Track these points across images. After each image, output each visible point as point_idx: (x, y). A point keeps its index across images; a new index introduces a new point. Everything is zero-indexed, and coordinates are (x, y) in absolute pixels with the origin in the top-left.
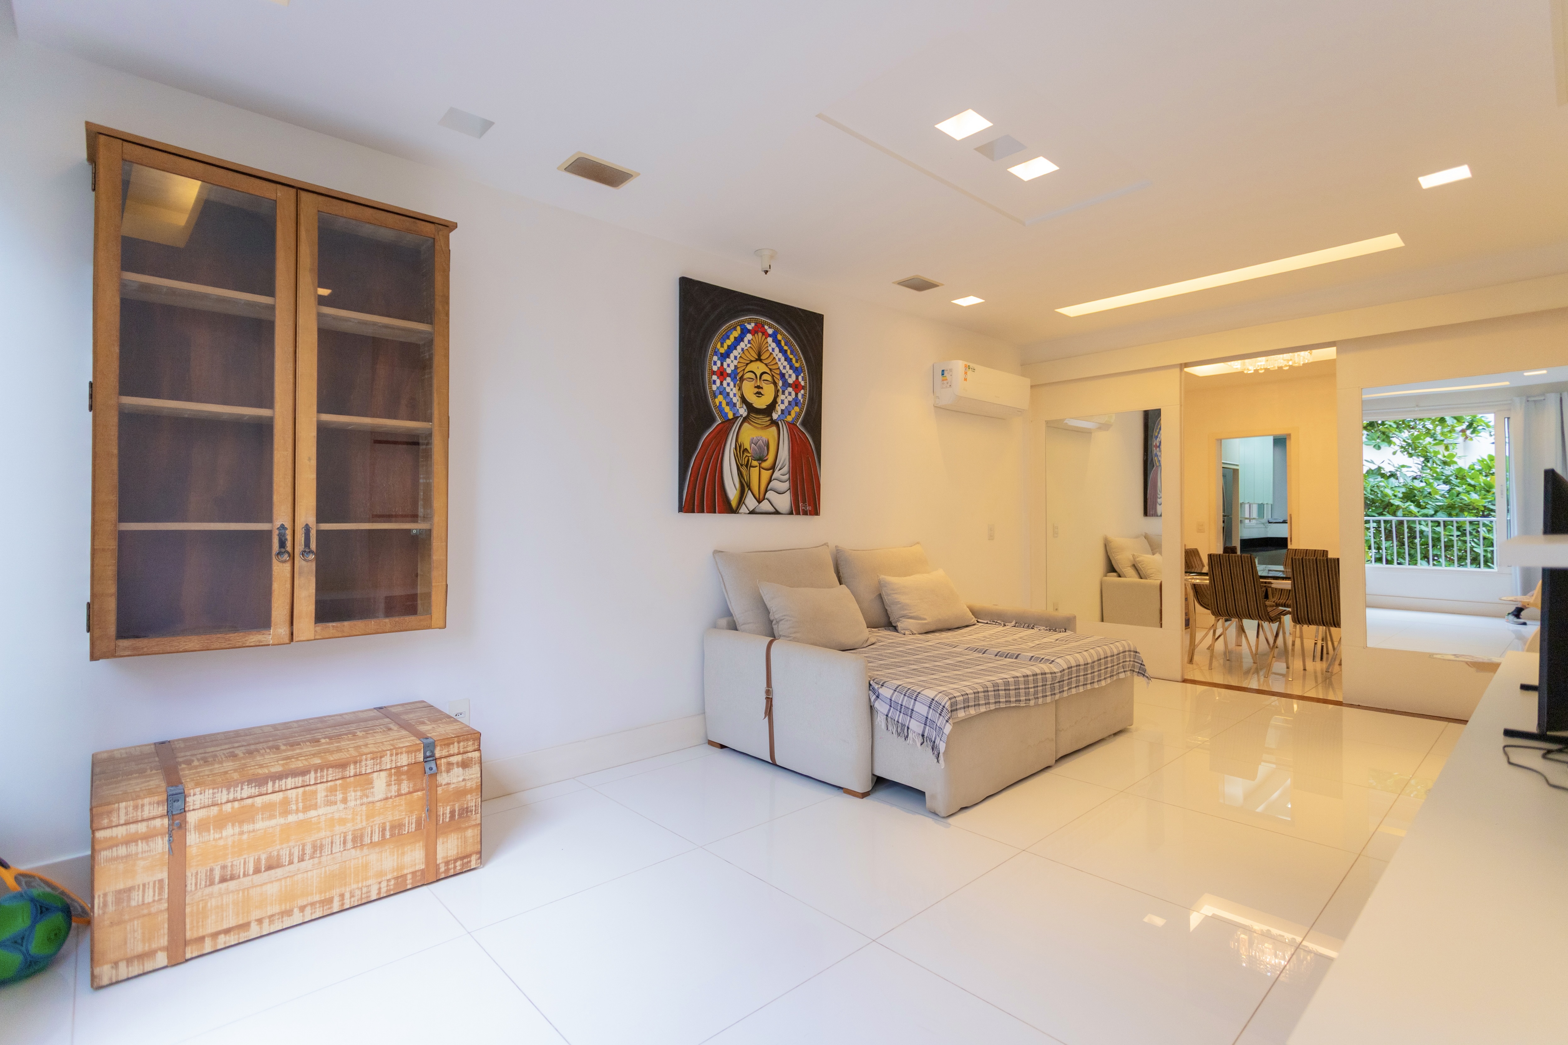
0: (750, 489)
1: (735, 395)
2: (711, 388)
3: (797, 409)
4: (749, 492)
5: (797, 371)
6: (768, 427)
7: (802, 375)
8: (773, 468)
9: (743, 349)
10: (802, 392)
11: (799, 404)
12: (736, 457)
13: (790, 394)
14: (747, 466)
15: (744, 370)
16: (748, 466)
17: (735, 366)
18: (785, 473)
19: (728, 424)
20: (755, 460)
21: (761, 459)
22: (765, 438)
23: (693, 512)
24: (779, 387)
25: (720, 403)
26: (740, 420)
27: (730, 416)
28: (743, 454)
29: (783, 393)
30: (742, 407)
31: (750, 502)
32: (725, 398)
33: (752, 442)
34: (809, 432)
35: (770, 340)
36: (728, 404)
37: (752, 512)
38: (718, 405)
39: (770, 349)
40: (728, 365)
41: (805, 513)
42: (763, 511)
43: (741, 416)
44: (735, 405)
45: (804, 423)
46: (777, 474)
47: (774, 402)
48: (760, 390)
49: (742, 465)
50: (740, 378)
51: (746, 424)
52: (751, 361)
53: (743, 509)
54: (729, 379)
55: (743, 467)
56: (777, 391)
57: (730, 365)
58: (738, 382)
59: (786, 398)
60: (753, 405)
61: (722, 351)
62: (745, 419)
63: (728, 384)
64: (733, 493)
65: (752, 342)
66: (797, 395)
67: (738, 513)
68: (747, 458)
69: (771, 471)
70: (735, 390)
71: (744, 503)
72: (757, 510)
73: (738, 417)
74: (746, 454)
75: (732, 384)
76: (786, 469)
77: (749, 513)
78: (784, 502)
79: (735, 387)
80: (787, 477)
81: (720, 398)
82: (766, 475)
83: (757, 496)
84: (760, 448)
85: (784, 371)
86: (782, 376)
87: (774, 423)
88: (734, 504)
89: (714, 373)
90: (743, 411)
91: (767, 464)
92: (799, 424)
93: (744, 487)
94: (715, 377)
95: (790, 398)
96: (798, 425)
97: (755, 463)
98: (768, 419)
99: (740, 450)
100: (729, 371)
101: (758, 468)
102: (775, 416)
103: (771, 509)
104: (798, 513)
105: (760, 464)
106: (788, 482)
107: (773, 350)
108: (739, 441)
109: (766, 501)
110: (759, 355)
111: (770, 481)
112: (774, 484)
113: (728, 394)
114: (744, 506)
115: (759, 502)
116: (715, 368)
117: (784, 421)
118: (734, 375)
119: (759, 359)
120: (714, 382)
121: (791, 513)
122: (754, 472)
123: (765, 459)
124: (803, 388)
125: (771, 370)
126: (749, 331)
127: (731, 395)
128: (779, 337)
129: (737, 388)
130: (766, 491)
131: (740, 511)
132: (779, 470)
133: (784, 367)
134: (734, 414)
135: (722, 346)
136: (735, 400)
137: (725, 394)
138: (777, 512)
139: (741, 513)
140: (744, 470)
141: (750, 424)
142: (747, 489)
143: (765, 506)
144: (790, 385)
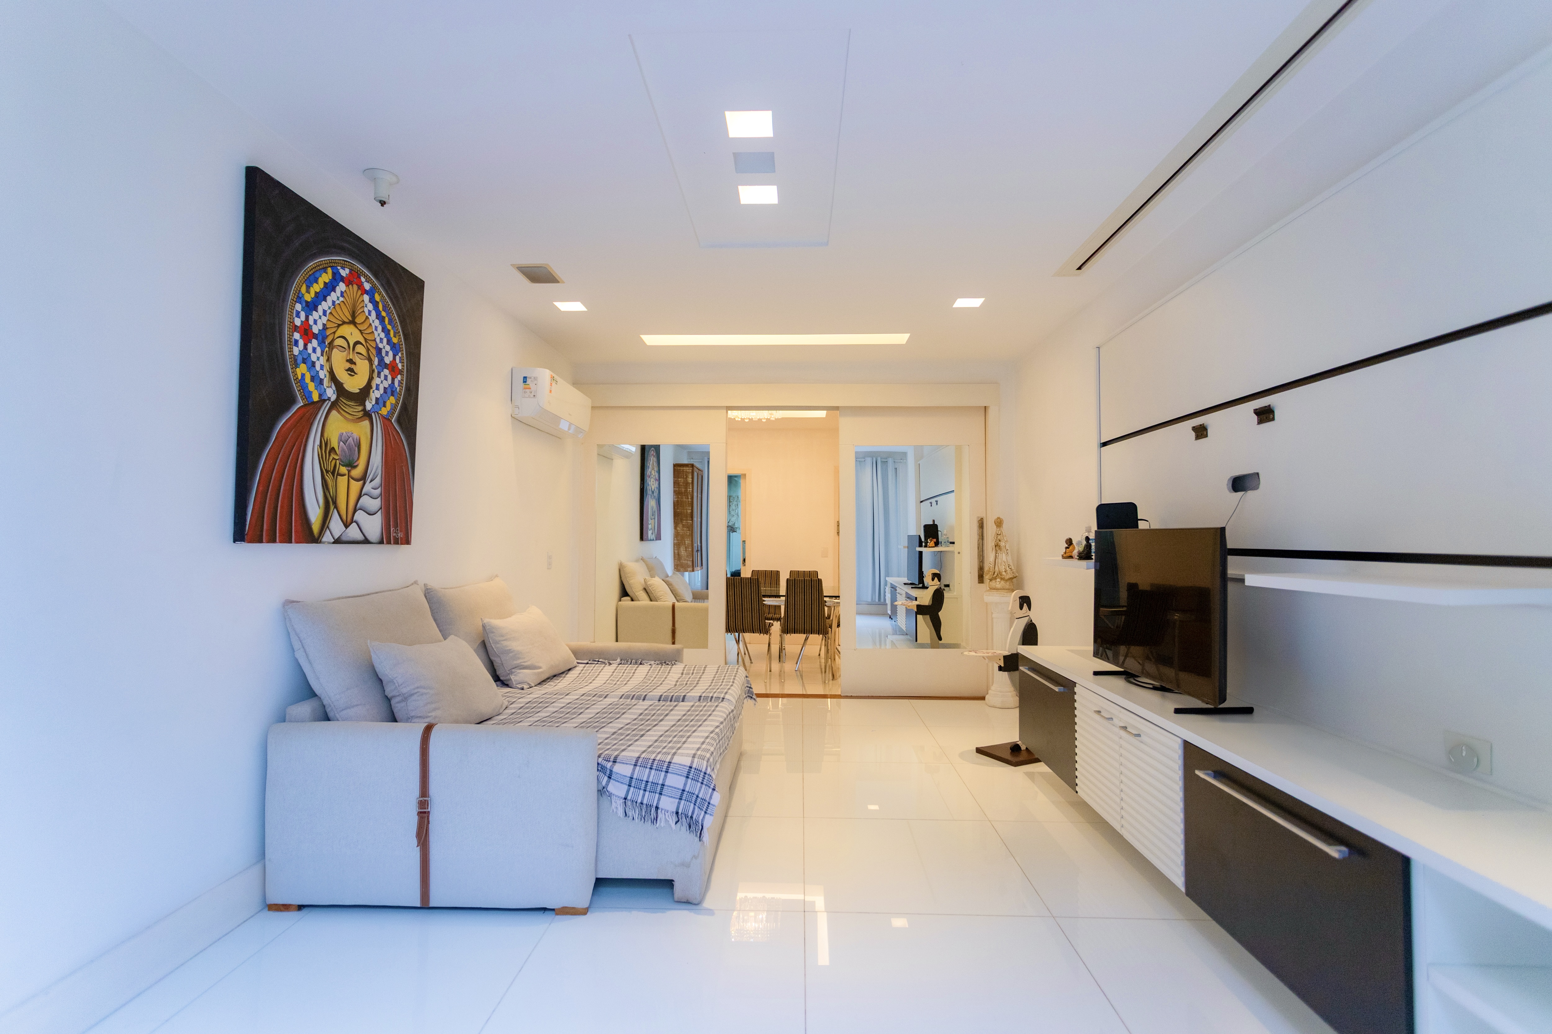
0: (336, 507)
1: (322, 367)
2: (291, 351)
3: (392, 400)
4: (335, 511)
5: (393, 347)
6: (360, 419)
7: (400, 354)
8: (363, 478)
9: (334, 302)
10: (399, 377)
11: (395, 394)
12: (321, 458)
13: (386, 378)
14: (333, 473)
15: (334, 333)
16: (335, 473)
17: (324, 325)
18: (377, 486)
19: (313, 407)
20: (343, 466)
21: (351, 465)
22: (355, 435)
23: (260, 541)
24: (374, 367)
25: (303, 375)
26: (327, 406)
27: (315, 397)
28: (330, 455)
29: (379, 376)
30: (331, 387)
31: (336, 526)
32: (309, 369)
33: (340, 440)
34: (403, 432)
35: (366, 298)
36: (313, 379)
37: (338, 541)
38: (300, 378)
39: (366, 310)
40: (315, 322)
41: (396, 542)
42: (351, 539)
43: (329, 399)
44: (321, 381)
45: (399, 421)
46: (368, 488)
47: (368, 386)
48: (353, 366)
49: (327, 472)
50: (329, 344)
51: (334, 413)
52: (344, 323)
53: (327, 537)
54: (315, 343)
55: (329, 473)
56: (372, 371)
57: (318, 321)
58: (327, 349)
59: (382, 382)
60: (344, 386)
61: (308, 298)
62: (334, 405)
63: (314, 350)
64: (315, 513)
65: (345, 295)
66: (393, 380)
67: (320, 542)
68: (334, 461)
69: (361, 482)
70: (323, 360)
71: (328, 527)
72: (344, 538)
73: (325, 400)
74: (333, 456)
75: (319, 350)
76: (378, 481)
77: (334, 543)
78: (373, 525)
79: (322, 355)
80: (378, 491)
81: (302, 369)
82: (355, 486)
83: (344, 517)
84: (350, 448)
85: (381, 346)
86: (379, 351)
87: (367, 415)
88: (316, 528)
89: (296, 328)
90: (331, 393)
91: (357, 472)
92: (395, 421)
93: (329, 503)
94: (297, 336)
95: (386, 384)
96: (393, 421)
97: (343, 470)
98: (360, 408)
99: (326, 448)
100: (315, 329)
101: (346, 477)
102: (369, 406)
103: (360, 537)
104: (389, 543)
105: (349, 471)
106: (379, 499)
107: (370, 312)
108: (326, 435)
109: (354, 524)
110: (354, 315)
111: (360, 496)
112: (365, 501)
113: (313, 364)
114: (328, 531)
115: (347, 526)
116: (298, 322)
117: (378, 413)
118: (322, 337)
119: (353, 322)
120: (296, 343)
121: (381, 542)
122: (342, 481)
123: (355, 464)
124: (400, 372)
125: (366, 340)
126: (342, 279)
127: (318, 367)
128: (377, 298)
129: (325, 357)
130: (355, 511)
131: (324, 539)
132: (371, 481)
133: (381, 340)
134: (320, 395)
135: (308, 292)
136: (322, 374)
137: (310, 364)
138: (366, 541)
139: (324, 543)
140: (329, 479)
141: (339, 412)
142: (332, 507)
143: (353, 532)
144: (386, 366)
